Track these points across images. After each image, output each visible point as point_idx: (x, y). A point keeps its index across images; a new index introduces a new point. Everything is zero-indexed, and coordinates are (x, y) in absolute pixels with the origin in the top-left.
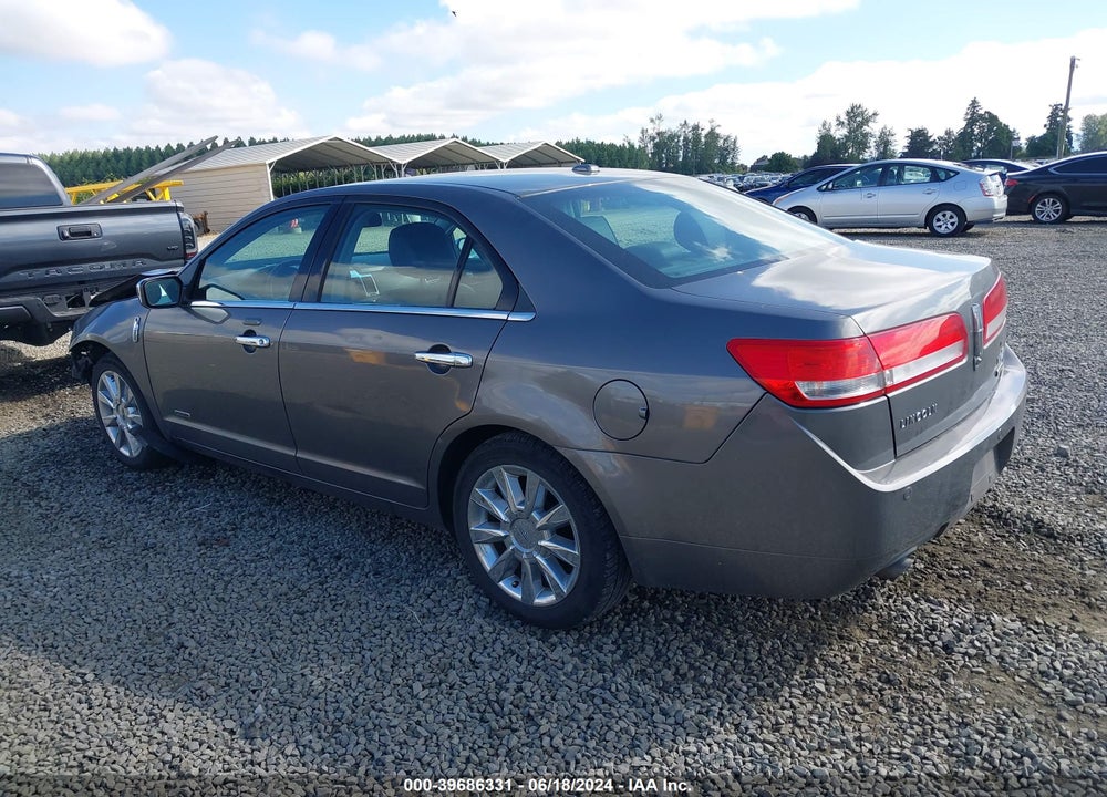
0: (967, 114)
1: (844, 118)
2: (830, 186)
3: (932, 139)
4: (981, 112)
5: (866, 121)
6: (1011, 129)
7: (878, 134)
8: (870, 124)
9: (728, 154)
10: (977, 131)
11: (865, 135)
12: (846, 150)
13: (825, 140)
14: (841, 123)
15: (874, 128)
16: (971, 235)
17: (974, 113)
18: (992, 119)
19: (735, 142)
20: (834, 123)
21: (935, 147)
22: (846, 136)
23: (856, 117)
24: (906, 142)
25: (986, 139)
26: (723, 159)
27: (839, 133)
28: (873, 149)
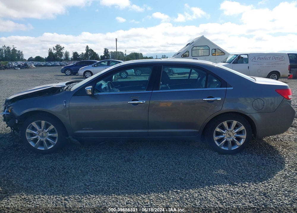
0: (86, 49)
1: (55, 48)
2: (96, 65)
3: (79, 55)
4: (89, 49)
5: (62, 49)
6: (97, 53)
7: (65, 53)
8: (62, 50)
9: (20, 56)
10: (89, 53)
11: (62, 53)
12: (57, 56)
13: (50, 53)
14: (54, 49)
15: (64, 51)
16: (128, 78)
17: (87, 49)
18: (92, 51)
19: (22, 52)
20: (53, 49)
21: (80, 57)
22: (56, 53)
23: (59, 48)
24: (72, 55)
25: (91, 55)
26: (19, 57)
27: (54, 52)
28: (64, 56)
